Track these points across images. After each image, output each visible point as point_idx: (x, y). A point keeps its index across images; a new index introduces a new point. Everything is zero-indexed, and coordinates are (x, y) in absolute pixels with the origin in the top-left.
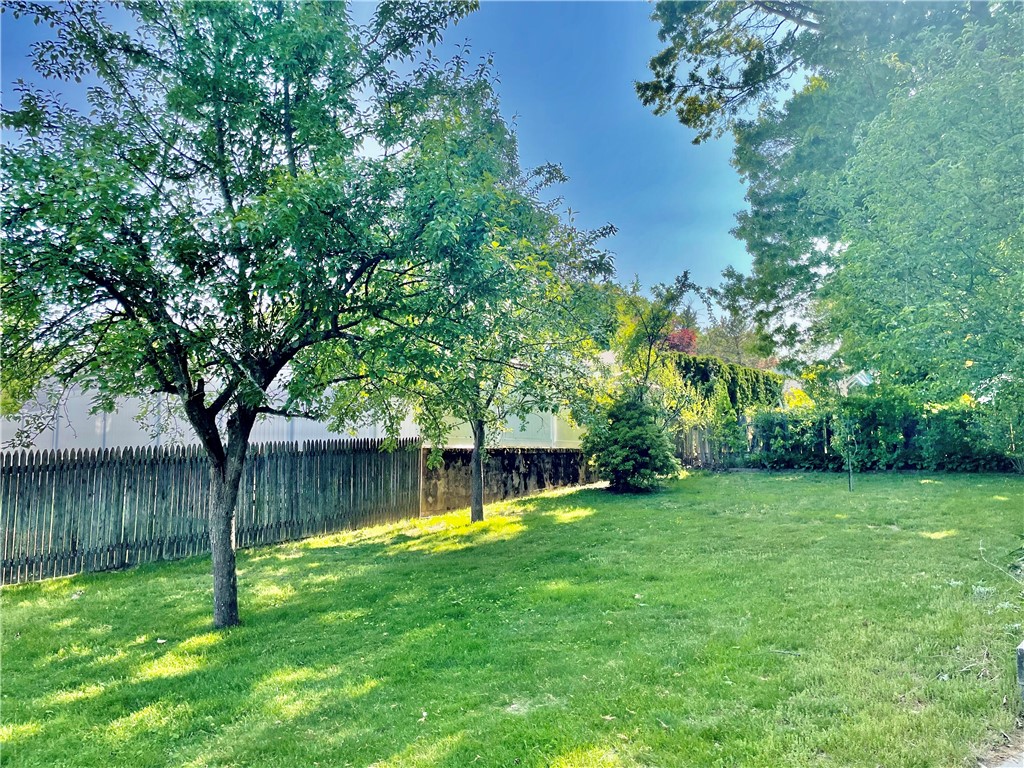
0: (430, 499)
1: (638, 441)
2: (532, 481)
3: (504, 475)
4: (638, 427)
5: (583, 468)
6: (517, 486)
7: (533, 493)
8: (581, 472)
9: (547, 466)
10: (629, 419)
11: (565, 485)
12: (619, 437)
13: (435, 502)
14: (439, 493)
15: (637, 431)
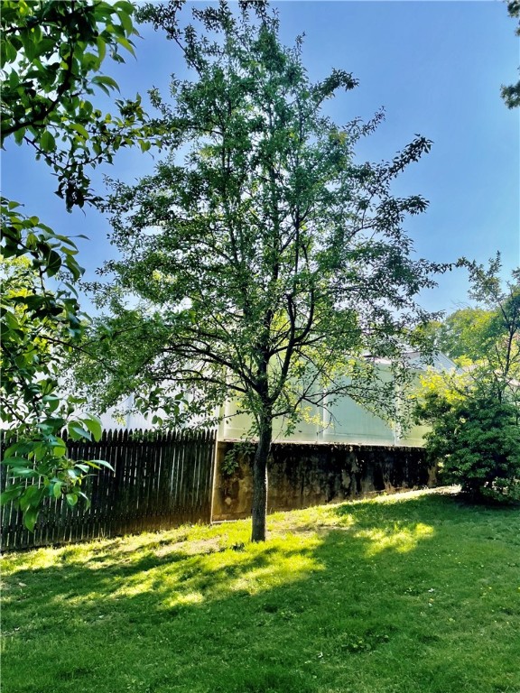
0: (228, 500)
1: (494, 445)
2: (368, 483)
3: (330, 475)
4: (494, 429)
5: (434, 469)
6: (347, 487)
7: (368, 495)
8: (431, 473)
9: (388, 466)
10: (483, 419)
11: (411, 487)
12: (470, 439)
13: (236, 503)
14: (241, 493)
15: (493, 433)
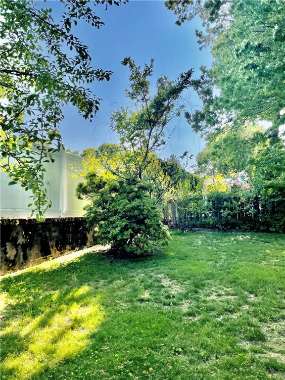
1: (136, 212)
2: (34, 250)
5: (91, 233)
6: (12, 258)
7: (35, 262)
8: (89, 236)
9: (54, 234)
10: (129, 193)
11: (73, 249)
12: (119, 208)
15: (135, 203)
